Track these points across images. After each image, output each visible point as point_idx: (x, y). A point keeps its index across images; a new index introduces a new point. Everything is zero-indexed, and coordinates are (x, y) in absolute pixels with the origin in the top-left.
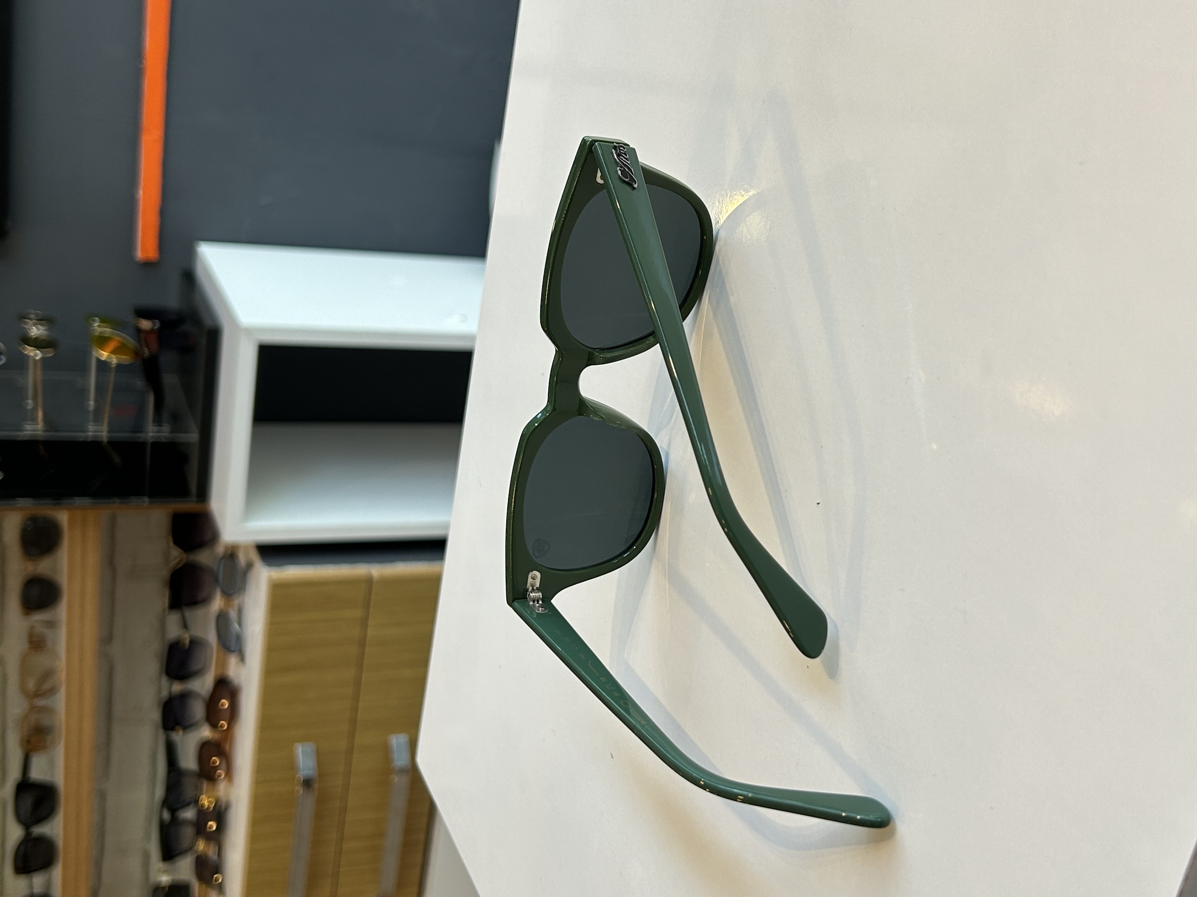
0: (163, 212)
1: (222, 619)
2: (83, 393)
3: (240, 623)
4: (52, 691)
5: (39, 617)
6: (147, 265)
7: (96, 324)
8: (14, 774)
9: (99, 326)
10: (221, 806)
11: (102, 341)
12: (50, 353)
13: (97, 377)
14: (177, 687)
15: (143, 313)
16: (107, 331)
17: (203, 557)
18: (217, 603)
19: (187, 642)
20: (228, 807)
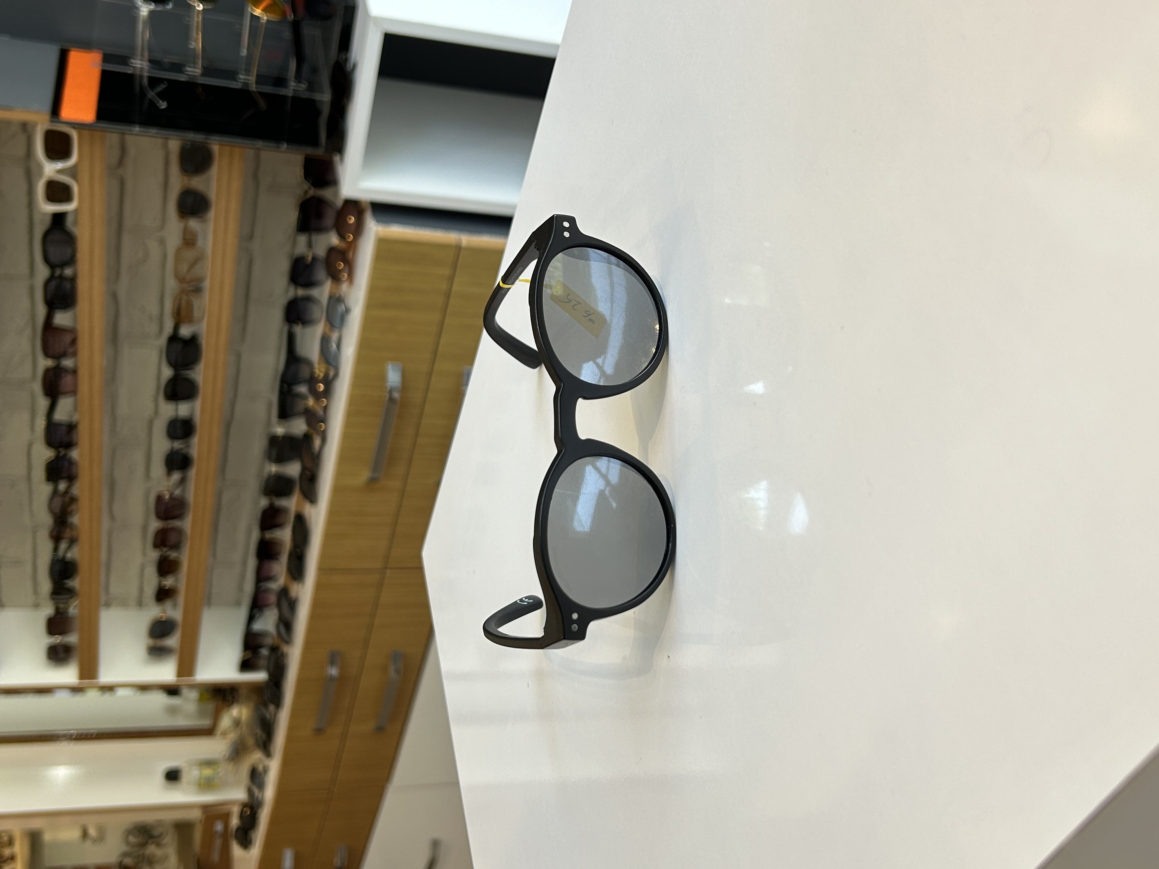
2: (239, 38)
5: (191, 222)
13: (251, 27)
14: (301, 292)
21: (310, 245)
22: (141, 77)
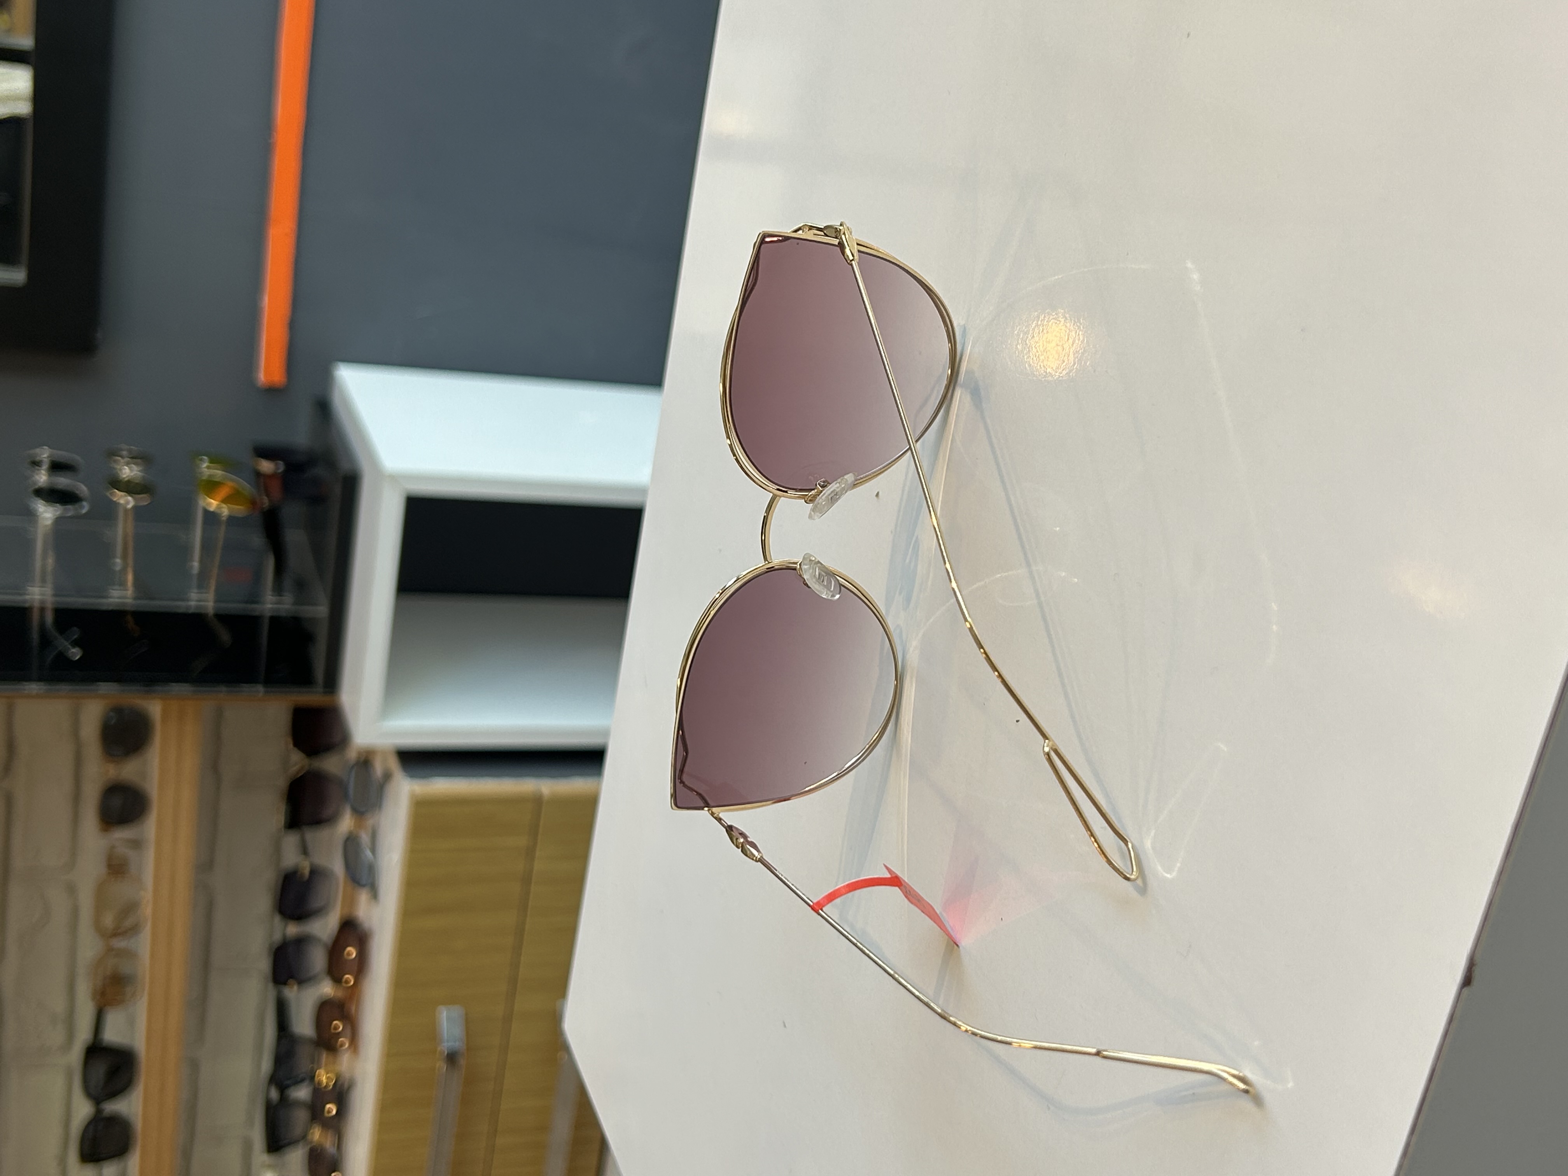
0: (292, 325)
1: (351, 844)
2: (185, 551)
3: (373, 850)
4: (134, 930)
5: (121, 834)
6: (272, 391)
7: (205, 465)
8: (83, 1035)
9: (208, 467)
10: (342, 1085)
11: (211, 487)
12: (145, 500)
13: (204, 531)
14: (293, 930)
15: (264, 452)
16: (218, 473)
17: (330, 764)
18: (346, 823)
19: (307, 872)
20: (351, 1085)
21: (305, 851)
22: (42, 610)
